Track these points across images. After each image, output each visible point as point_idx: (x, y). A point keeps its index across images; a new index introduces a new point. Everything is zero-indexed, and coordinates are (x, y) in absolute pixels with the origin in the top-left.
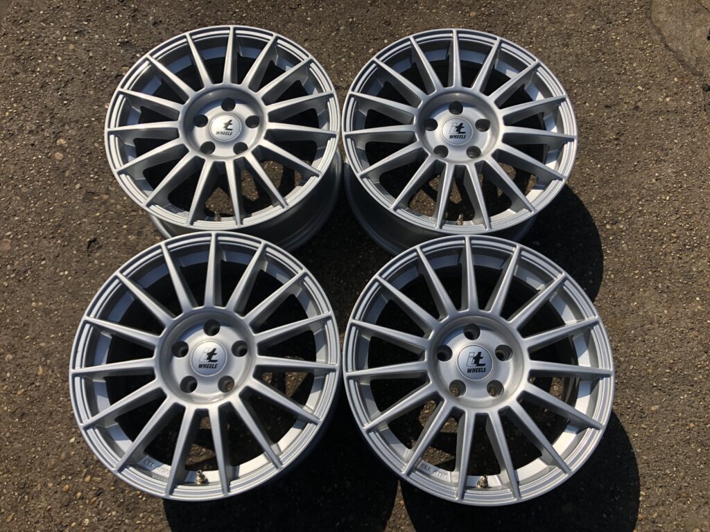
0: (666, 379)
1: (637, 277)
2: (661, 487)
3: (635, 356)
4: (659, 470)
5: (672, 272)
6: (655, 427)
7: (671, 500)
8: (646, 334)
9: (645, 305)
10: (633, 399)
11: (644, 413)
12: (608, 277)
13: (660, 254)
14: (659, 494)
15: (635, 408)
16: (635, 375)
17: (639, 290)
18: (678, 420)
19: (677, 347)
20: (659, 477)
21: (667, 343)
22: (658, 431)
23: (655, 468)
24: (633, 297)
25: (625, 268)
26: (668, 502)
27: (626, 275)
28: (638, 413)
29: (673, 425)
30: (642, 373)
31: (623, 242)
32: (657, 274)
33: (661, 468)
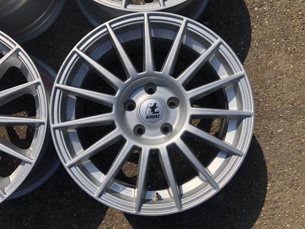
0: (289, 112)
1: (274, 44)
2: (281, 180)
3: (270, 97)
4: (281, 170)
5: (297, 39)
6: (279, 143)
7: (287, 188)
8: (278, 83)
9: (278, 63)
10: (266, 126)
11: (273, 135)
12: (254, 45)
13: (291, 26)
14: (279, 184)
15: (267, 132)
16: (268, 110)
17: (275, 52)
18: (295, 138)
19: (298, 90)
20: (280, 174)
21: (291, 88)
22: (281, 145)
23: (278, 169)
24: (270, 58)
25: (266, 38)
26: (285, 190)
27: (267, 43)
28: (269, 134)
29: (291, 141)
30: (273, 109)
31: (266, 19)
32: (288, 41)
33: (282, 168)
